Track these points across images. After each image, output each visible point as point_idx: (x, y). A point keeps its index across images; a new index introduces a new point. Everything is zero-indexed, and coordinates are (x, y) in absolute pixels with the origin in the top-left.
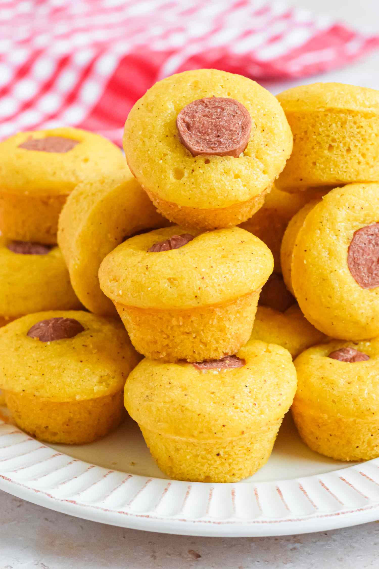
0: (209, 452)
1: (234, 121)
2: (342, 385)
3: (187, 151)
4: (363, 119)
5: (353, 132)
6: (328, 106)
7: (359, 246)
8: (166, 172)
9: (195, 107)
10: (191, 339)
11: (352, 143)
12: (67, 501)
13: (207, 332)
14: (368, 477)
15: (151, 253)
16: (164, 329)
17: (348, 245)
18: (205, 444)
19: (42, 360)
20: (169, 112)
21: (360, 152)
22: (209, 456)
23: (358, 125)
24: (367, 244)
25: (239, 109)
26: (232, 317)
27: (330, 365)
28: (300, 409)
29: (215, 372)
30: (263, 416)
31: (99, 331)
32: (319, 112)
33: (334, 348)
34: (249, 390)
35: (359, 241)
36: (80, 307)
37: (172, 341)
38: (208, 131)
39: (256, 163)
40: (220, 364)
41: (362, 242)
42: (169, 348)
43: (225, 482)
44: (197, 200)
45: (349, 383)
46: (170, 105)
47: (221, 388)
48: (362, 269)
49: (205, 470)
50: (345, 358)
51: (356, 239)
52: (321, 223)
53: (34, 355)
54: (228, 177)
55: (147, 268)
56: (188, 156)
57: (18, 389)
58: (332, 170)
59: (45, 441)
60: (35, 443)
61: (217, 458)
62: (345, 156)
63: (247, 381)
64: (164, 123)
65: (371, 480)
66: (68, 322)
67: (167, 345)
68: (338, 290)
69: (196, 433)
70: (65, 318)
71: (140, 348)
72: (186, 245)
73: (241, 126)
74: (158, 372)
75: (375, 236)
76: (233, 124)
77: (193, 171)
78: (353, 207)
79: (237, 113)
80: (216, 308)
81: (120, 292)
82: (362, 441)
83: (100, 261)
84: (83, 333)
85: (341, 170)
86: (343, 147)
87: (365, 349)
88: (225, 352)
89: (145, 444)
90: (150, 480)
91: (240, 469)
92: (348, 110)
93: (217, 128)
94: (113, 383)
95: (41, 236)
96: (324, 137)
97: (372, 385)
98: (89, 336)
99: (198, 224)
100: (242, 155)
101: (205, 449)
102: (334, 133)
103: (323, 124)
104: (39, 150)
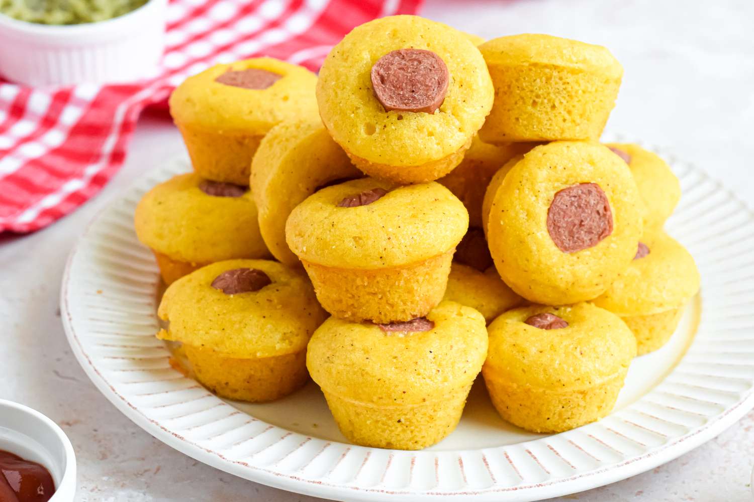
0: (390, 419)
1: (430, 75)
2: (533, 353)
3: (380, 105)
4: (569, 75)
5: (559, 88)
6: (533, 61)
7: (560, 209)
8: (357, 126)
9: (391, 59)
10: (377, 300)
11: (557, 100)
12: (238, 463)
13: (394, 294)
14: (555, 451)
15: (340, 208)
16: (349, 289)
17: (548, 207)
18: (385, 410)
19: (224, 314)
20: (365, 62)
21: (565, 109)
22: (390, 422)
23: (564, 81)
24: (568, 206)
25: (436, 63)
26: (421, 279)
27: (524, 331)
28: (490, 376)
29: (401, 335)
30: (446, 384)
31: (286, 284)
32: (523, 66)
33: (533, 312)
34: (433, 356)
35: (560, 203)
36: (269, 257)
37: (357, 300)
38: (402, 85)
39: (452, 120)
40: (407, 326)
41: (564, 204)
42: (355, 308)
43: (407, 449)
44: (388, 158)
45: (541, 352)
46: (366, 54)
47: (404, 352)
48: (563, 232)
49: (386, 436)
50: (542, 324)
51: (557, 200)
52: (521, 182)
53: (216, 308)
54: (421, 135)
55: (333, 225)
56: (381, 110)
57: (197, 343)
58: (535, 127)
59: (225, 398)
60: (215, 400)
61: (398, 425)
62: (550, 113)
63: (432, 347)
64: (357, 74)
65: (557, 454)
66: (255, 274)
67: (353, 305)
68: (536, 253)
69: (375, 399)
70: (251, 270)
71: (327, 306)
72: (377, 202)
73: (437, 81)
74: (341, 332)
75: (577, 198)
76: (429, 79)
77: (385, 126)
78: (556, 167)
79: (434, 67)
80: (403, 269)
81: (304, 249)
82: (553, 412)
83: (289, 212)
84: (269, 286)
85: (545, 127)
86: (548, 103)
87: (565, 315)
88: (413, 314)
89: (327, 406)
90: (329, 444)
91: (423, 437)
92: (553, 65)
93: (413, 83)
94: (297, 341)
95: (235, 177)
96: (527, 92)
97: (564, 355)
98: (275, 291)
99: (391, 179)
100: (437, 111)
101: (386, 415)
102: (538, 88)
103: (527, 79)
104: (237, 85)
